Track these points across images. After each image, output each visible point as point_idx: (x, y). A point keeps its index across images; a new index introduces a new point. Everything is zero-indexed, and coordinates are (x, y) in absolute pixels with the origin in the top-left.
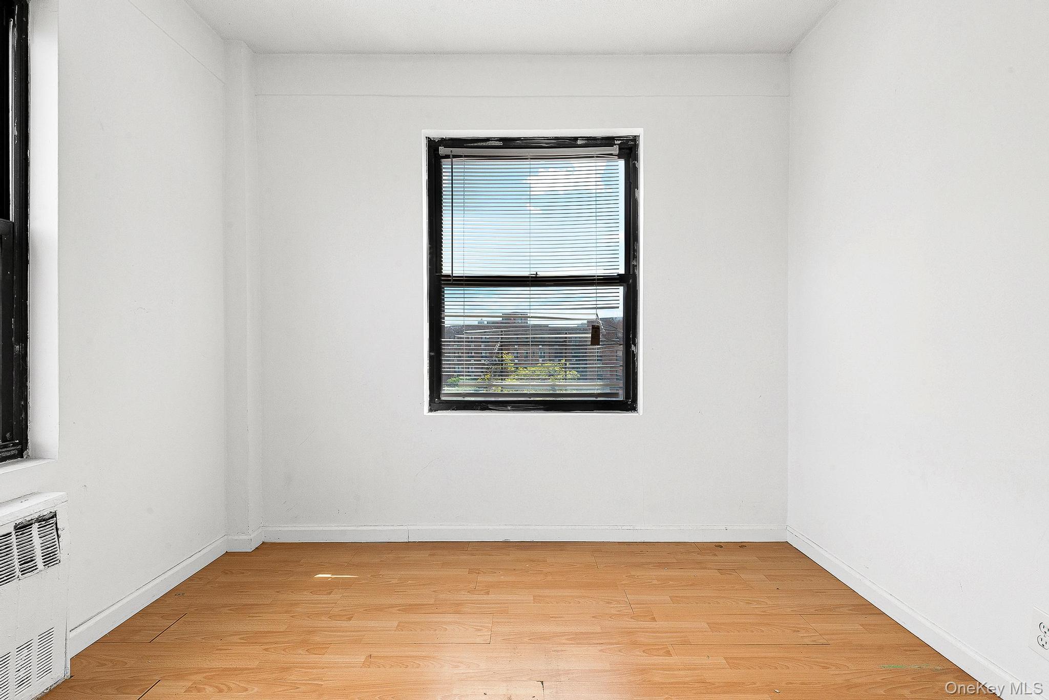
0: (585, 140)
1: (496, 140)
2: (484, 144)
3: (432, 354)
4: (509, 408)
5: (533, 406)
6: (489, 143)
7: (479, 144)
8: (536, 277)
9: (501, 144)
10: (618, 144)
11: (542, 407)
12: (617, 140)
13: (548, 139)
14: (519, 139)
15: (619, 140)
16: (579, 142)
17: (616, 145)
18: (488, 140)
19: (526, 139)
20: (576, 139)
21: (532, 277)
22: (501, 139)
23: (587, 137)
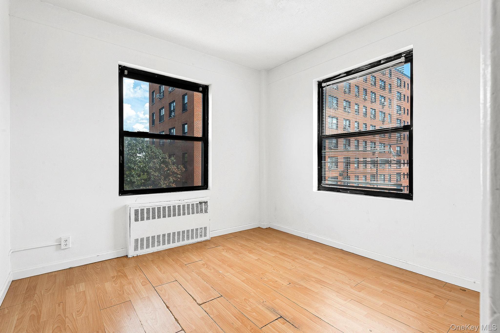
0: (385, 60)
1: (343, 74)
2: (339, 77)
3: (319, 167)
4: (348, 192)
5: (359, 192)
6: (341, 76)
7: (337, 78)
8: (360, 132)
9: (345, 74)
10: (404, 56)
11: (363, 193)
12: (403, 54)
13: (366, 65)
14: (353, 70)
15: (404, 54)
16: (382, 62)
17: (403, 57)
18: (340, 75)
19: (356, 69)
20: (380, 61)
21: (358, 132)
22: (345, 73)
23: (386, 58)
